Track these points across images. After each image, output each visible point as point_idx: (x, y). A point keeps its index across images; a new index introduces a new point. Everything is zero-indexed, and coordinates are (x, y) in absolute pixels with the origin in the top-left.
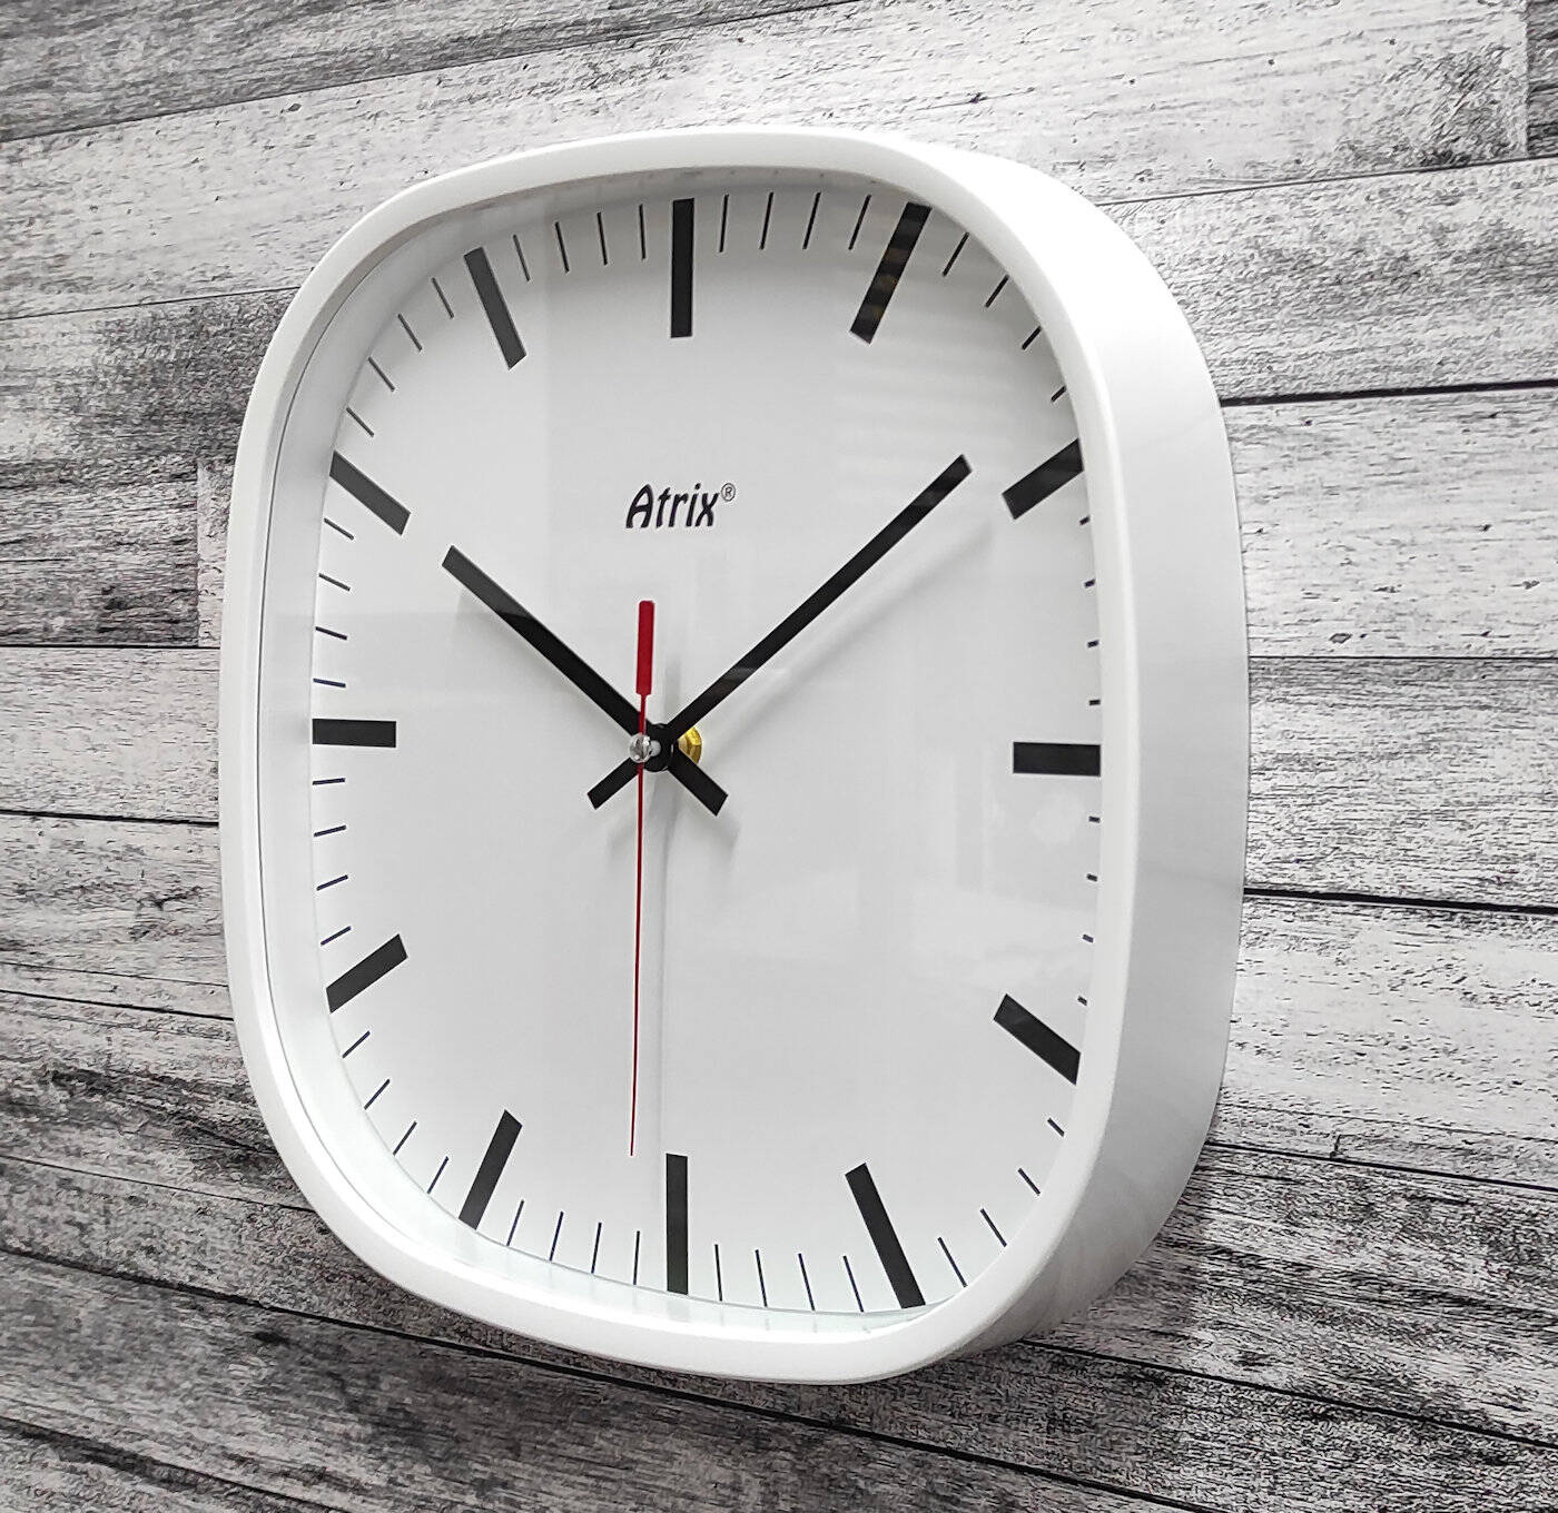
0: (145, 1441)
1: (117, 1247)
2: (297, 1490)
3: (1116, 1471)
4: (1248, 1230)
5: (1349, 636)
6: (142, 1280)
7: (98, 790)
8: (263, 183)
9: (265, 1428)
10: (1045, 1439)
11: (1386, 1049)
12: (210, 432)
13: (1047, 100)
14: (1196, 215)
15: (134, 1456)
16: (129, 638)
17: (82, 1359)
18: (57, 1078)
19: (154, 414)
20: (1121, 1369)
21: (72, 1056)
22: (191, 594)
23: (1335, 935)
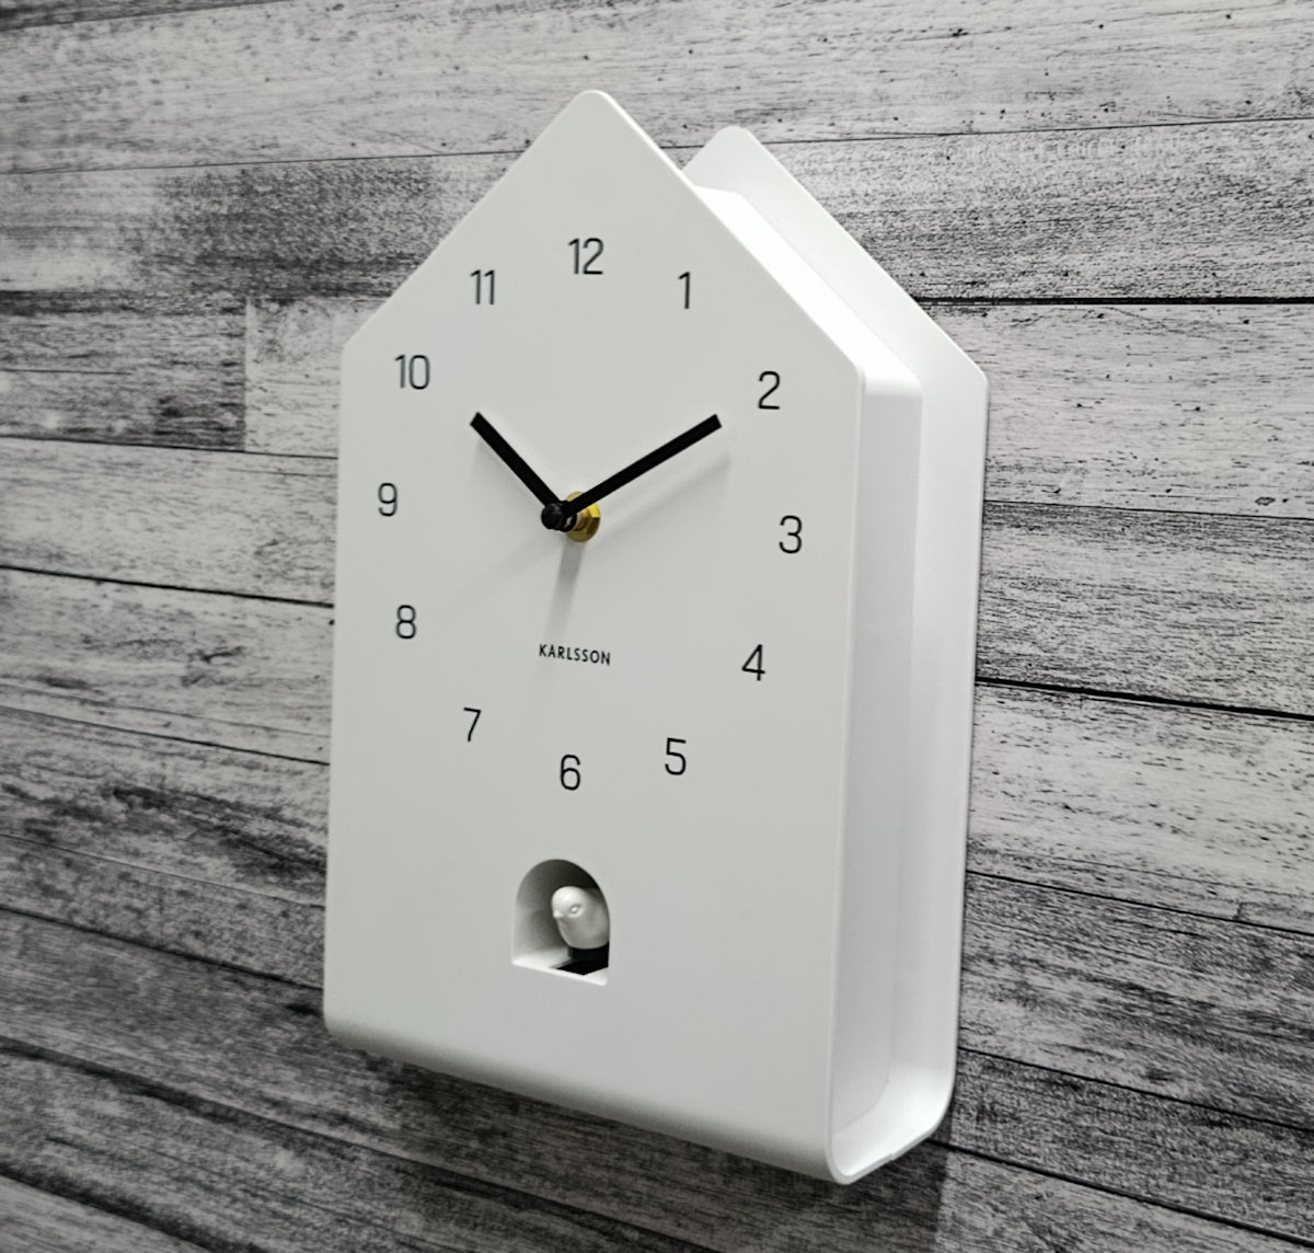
0: (194, 1084)
1: (169, 929)
2: (323, 1129)
3: (1034, 1155)
4: (1158, 973)
5: (1273, 500)
6: (191, 957)
7: (155, 563)
8: (308, 68)
9: (297, 1079)
10: (974, 1125)
11: (1288, 837)
12: (258, 275)
13: (1022, 38)
14: (1154, 143)
15: (183, 1094)
16: (184, 441)
17: (139, 1015)
18: (119, 794)
19: (208, 257)
20: (1043, 1075)
21: (130, 776)
22: (237, 408)
23: (1246, 741)
